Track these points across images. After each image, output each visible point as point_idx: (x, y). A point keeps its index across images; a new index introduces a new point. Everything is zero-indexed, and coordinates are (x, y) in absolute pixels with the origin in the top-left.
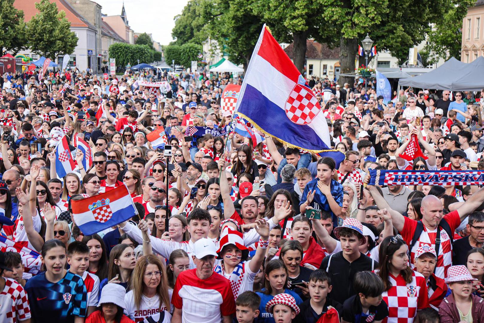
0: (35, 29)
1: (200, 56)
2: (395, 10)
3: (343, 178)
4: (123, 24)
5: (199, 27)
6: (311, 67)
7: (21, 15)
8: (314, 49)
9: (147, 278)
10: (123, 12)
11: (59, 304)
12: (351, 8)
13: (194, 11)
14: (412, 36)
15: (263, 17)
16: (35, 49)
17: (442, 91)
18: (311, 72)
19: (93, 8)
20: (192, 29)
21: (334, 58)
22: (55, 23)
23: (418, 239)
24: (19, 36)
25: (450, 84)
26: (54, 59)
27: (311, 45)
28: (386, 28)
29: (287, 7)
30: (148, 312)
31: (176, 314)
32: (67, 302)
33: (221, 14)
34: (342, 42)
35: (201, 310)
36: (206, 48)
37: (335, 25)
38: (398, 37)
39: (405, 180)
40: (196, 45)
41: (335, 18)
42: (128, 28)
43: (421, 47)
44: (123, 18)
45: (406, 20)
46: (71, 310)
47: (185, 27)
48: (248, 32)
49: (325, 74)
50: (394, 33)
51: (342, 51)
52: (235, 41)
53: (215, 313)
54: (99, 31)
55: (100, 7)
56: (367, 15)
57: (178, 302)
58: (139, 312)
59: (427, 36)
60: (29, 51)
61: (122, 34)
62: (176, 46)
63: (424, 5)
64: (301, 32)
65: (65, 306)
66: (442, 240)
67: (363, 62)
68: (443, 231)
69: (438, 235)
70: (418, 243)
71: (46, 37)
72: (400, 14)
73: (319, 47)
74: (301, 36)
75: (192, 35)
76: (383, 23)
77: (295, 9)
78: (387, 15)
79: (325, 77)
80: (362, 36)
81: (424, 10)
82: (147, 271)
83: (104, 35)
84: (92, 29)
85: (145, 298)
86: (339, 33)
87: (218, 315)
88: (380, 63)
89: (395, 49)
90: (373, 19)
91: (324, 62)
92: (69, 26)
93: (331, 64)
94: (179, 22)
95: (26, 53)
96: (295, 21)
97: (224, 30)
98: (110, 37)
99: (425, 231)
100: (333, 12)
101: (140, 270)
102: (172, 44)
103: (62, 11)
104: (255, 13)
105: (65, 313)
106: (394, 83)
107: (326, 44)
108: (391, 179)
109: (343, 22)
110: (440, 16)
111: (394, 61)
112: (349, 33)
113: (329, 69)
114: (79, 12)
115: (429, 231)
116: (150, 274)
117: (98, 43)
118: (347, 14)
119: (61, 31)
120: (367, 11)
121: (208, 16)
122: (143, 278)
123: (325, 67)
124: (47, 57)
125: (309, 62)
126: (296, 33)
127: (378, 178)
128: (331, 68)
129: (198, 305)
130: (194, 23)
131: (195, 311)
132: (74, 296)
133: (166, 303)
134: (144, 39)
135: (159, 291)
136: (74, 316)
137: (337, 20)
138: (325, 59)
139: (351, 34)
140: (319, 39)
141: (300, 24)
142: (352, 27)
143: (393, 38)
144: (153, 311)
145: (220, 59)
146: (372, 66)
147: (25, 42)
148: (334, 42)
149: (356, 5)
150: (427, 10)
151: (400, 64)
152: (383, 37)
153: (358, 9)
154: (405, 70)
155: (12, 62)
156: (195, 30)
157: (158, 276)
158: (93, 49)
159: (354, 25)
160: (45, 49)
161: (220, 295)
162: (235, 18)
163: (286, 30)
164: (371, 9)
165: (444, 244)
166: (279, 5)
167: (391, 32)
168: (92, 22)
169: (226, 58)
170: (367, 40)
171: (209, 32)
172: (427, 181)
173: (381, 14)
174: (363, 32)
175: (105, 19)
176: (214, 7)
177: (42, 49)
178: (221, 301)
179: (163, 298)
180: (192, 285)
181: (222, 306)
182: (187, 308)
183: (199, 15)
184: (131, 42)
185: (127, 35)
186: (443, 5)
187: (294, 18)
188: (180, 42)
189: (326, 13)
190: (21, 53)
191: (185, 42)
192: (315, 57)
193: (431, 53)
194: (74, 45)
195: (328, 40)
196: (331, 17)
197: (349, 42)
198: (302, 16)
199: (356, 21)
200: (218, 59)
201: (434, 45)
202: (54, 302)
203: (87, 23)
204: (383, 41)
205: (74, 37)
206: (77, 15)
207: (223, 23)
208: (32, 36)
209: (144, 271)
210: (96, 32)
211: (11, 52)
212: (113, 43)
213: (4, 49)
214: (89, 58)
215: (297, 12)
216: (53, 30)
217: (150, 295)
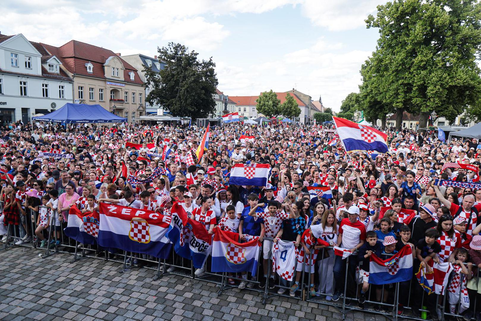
0: (285, 107)
1: (352, 118)
2: (449, 99)
3: (418, 179)
4: (320, 104)
5: (353, 106)
6: (404, 124)
7: (279, 102)
8: (406, 116)
9: (328, 219)
10: (320, 99)
11: (294, 227)
12: (426, 98)
13: (351, 99)
14: (457, 111)
15: (382, 101)
16: (284, 115)
17: (473, 139)
18: (404, 126)
19: (308, 98)
20: (350, 106)
21: (416, 120)
22: (292, 104)
23: (459, 215)
24: (278, 110)
25: (478, 135)
26: (291, 119)
27: (405, 114)
28: (443, 107)
29: (394, 98)
30: (328, 233)
31: (340, 236)
32: (297, 228)
33: (363, 100)
34: (421, 113)
35: (351, 236)
36: (355, 114)
37: (418, 106)
38: (450, 111)
39: (453, 185)
40: (351, 113)
41: (417, 103)
42: (322, 106)
43: (462, 115)
44: (320, 102)
45: (454, 103)
46: (297, 231)
47: (347, 105)
48: (375, 108)
49: (411, 127)
50: (447, 109)
51: (421, 117)
52: (369, 112)
53: (357, 238)
54: (310, 107)
55: (311, 97)
56: (434, 101)
57: (341, 231)
58: (324, 233)
59: (465, 110)
60: (281, 116)
61: (319, 108)
62: (342, 114)
63: (465, 97)
64: (401, 108)
65: (296, 229)
66: (473, 217)
67: (431, 123)
68: (474, 213)
69: (471, 215)
70: (458, 217)
71: (289, 110)
72: (451, 101)
73: (409, 115)
74: (400, 110)
75: (349, 109)
76: (442, 105)
77: (398, 99)
78: (444, 101)
79: (411, 128)
80: (431, 111)
81: (464, 99)
82: (329, 217)
83: (312, 109)
84: (307, 107)
85: (327, 227)
86: (419, 109)
87: (358, 239)
88: (439, 123)
89: (448, 117)
90: (437, 103)
91: (411, 122)
92: (298, 105)
93: (414, 123)
94: (344, 103)
95: (280, 117)
96: (398, 104)
97: (364, 107)
98: (314, 110)
99: (464, 211)
100: (417, 100)
101: (326, 215)
102: (340, 113)
103: (295, 99)
104: (379, 100)
105: (295, 231)
106: (447, 133)
107: (412, 114)
108: (446, 184)
109: (422, 105)
110: (474, 101)
111: (447, 122)
112: (424, 110)
113: (413, 125)
114: (302, 100)
115: (466, 212)
116: (330, 218)
117: (309, 112)
118: (424, 101)
119: (295, 108)
120: (434, 100)
121: (357, 101)
122: (327, 219)
123: (411, 124)
124: (289, 118)
125: (404, 122)
126: (398, 109)
127: (439, 182)
128: (414, 124)
129: (350, 234)
130: (351, 104)
131: (348, 236)
132: (300, 226)
133: (335, 230)
134: (328, 111)
135: (333, 225)
136: (298, 234)
137: (418, 104)
138: (411, 120)
139: (425, 110)
140: (409, 111)
141: (400, 105)
142: (426, 107)
143: (447, 112)
144: (330, 233)
145: (362, 119)
146: (435, 125)
147: (281, 112)
148: (416, 113)
149: (428, 97)
150: (467, 99)
151: (450, 124)
152: (442, 111)
153: (429, 99)
154: (453, 128)
155: (275, 120)
156: (351, 107)
157: (333, 219)
158: (307, 115)
159: (427, 106)
160: (288, 115)
161: (360, 231)
162: (370, 102)
163: (393, 107)
164: (437, 99)
165: (473, 219)
166: (391, 97)
167: (446, 108)
168: (307, 104)
169: (365, 119)
170: (434, 113)
171: (357, 108)
172: (464, 186)
173: (441, 101)
174: (432, 109)
175: (313, 102)
176: (360, 97)
177: (287, 115)
178: (360, 233)
179: (335, 228)
180: (348, 225)
181: (360, 235)
182: (345, 234)
183: (353, 100)
184: (323, 111)
185: (321, 109)
186: (476, 96)
187: (397, 102)
188: (344, 111)
189: (413, 100)
190: (279, 116)
191: (346, 112)
192: (406, 120)
193: (467, 118)
194: (299, 113)
195: (413, 112)
196: (416, 102)
197: (424, 114)
198: (401, 102)
199: (428, 104)
200: (360, 120)
201: (469, 114)
202: (292, 226)
203: (305, 104)
204: (442, 113)
205: (300, 110)
206: (301, 101)
207: (364, 104)
208: (283, 110)
209: (328, 216)
210: (308, 108)
211: (275, 116)
212: (315, 112)
213: (272, 115)
214: (305, 119)
215: (399, 100)
216: (291, 107)
217: (328, 226)
